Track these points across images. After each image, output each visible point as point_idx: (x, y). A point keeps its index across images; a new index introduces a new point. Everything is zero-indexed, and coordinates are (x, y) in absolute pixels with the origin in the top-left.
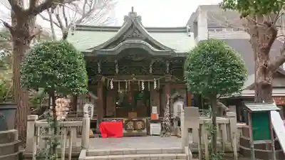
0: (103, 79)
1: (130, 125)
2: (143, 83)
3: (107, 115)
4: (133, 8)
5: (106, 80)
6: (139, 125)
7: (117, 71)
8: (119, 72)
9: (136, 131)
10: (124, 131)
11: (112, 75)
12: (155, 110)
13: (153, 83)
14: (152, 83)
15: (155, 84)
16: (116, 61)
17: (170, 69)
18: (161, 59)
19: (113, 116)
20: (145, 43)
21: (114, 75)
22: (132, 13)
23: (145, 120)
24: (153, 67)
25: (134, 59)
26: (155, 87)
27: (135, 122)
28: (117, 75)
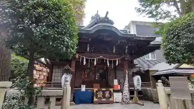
1: (100, 94)
2: (108, 61)
6: (107, 95)
9: (104, 100)
12: (116, 82)
14: (115, 62)
21: (85, 53)
22: (97, 15)
23: (112, 90)
24: (116, 48)
26: (117, 64)
27: (104, 92)
28: (88, 52)
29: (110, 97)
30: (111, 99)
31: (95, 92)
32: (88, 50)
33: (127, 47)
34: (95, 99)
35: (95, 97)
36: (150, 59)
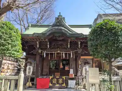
0: (40, 51)
1: (55, 81)
2: (64, 54)
3: (43, 74)
4: (60, 13)
5: (42, 52)
6: (60, 81)
7: (48, 46)
8: (49, 47)
10: (51, 85)
11: (46, 49)
12: (72, 71)
13: (71, 54)
15: (72, 55)
16: (47, 40)
17: (81, 46)
18: (74, 39)
19: (46, 75)
20: (64, 29)
21: (47, 49)
24: (70, 44)
25: (58, 39)
27: (57, 79)
28: (48, 49)
29: (63, 84)
32: (48, 47)
33: (79, 43)
35: (50, 83)
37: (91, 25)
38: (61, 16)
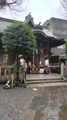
2: (37, 50)
6: (37, 69)
9: (35, 72)
23: (39, 67)
29: (38, 71)
30: (39, 72)
31: (31, 68)
33: (48, 43)
34: (31, 72)
35: (31, 71)
36: (61, 48)
37: (48, 27)
38: (31, 16)
